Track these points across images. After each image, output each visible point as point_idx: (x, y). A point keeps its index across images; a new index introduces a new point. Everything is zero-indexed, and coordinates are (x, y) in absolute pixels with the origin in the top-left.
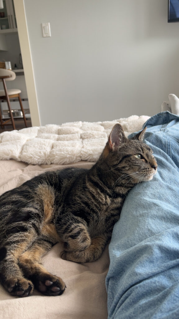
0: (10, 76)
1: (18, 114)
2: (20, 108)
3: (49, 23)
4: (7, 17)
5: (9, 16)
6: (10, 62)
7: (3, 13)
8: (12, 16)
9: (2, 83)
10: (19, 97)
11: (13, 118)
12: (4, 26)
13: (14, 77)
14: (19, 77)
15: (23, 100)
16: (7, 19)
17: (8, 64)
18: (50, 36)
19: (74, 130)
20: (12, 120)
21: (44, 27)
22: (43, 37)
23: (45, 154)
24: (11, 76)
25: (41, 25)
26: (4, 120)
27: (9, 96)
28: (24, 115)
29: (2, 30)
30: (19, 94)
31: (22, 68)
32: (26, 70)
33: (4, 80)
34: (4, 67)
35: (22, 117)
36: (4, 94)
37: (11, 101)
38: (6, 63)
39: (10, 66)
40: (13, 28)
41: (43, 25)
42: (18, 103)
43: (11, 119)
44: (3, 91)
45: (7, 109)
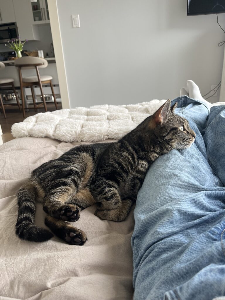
0: (42, 63)
1: (50, 98)
2: (51, 93)
3: (79, 15)
4: (40, 9)
5: (42, 9)
6: (42, 51)
7: (36, 6)
8: (44, 9)
9: (35, 70)
10: (50, 83)
11: (45, 102)
12: (37, 18)
13: (46, 64)
14: (51, 64)
15: (54, 86)
16: (40, 12)
17: (41, 53)
18: (80, 27)
19: (101, 112)
20: (44, 104)
21: (74, 19)
22: (73, 28)
23: (76, 132)
24: (44, 64)
25: (72, 16)
26: (38, 103)
27: (42, 82)
28: (55, 100)
29: (35, 22)
30: (50, 80)
31: (54, 56)
32: (57, 58)
33: (37, 67)
34: (37, 55)
35: (53, 101)
36: (37, 80)
37: (43, 86)
38: (39, 52)
39: (43, 55)
40: (45, 19)
41: (73, 17)
42: (49, 88)
43: (43, 102)
44: (37, 77)
45: (40, 93)
